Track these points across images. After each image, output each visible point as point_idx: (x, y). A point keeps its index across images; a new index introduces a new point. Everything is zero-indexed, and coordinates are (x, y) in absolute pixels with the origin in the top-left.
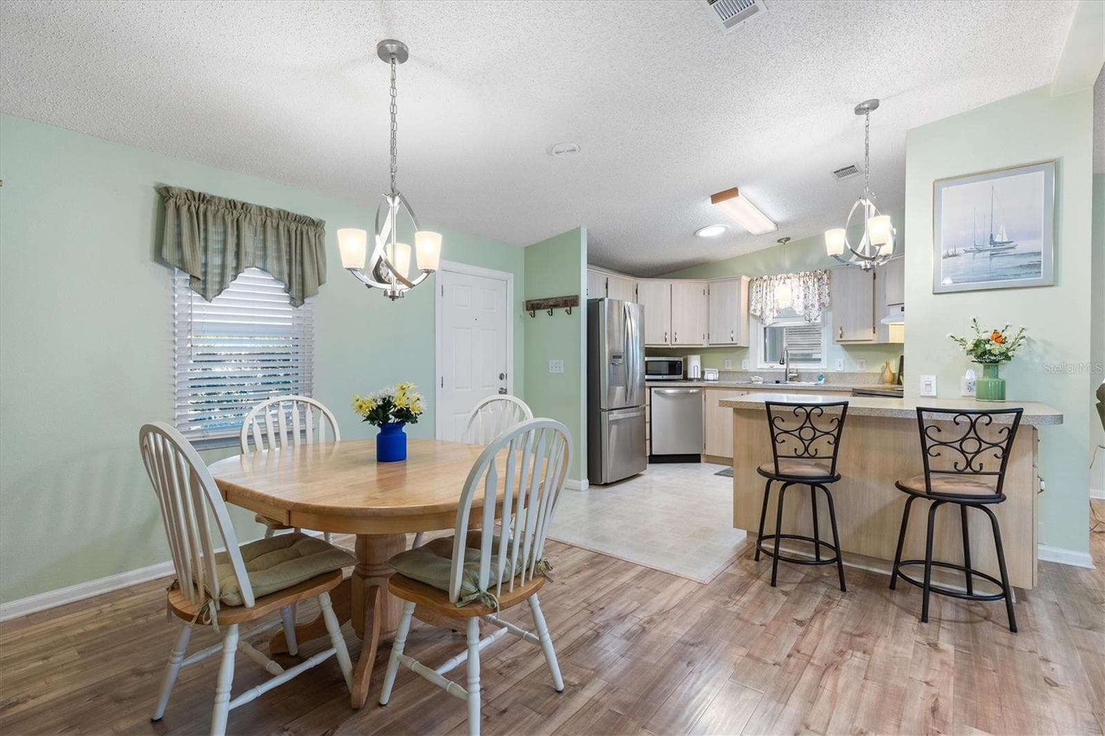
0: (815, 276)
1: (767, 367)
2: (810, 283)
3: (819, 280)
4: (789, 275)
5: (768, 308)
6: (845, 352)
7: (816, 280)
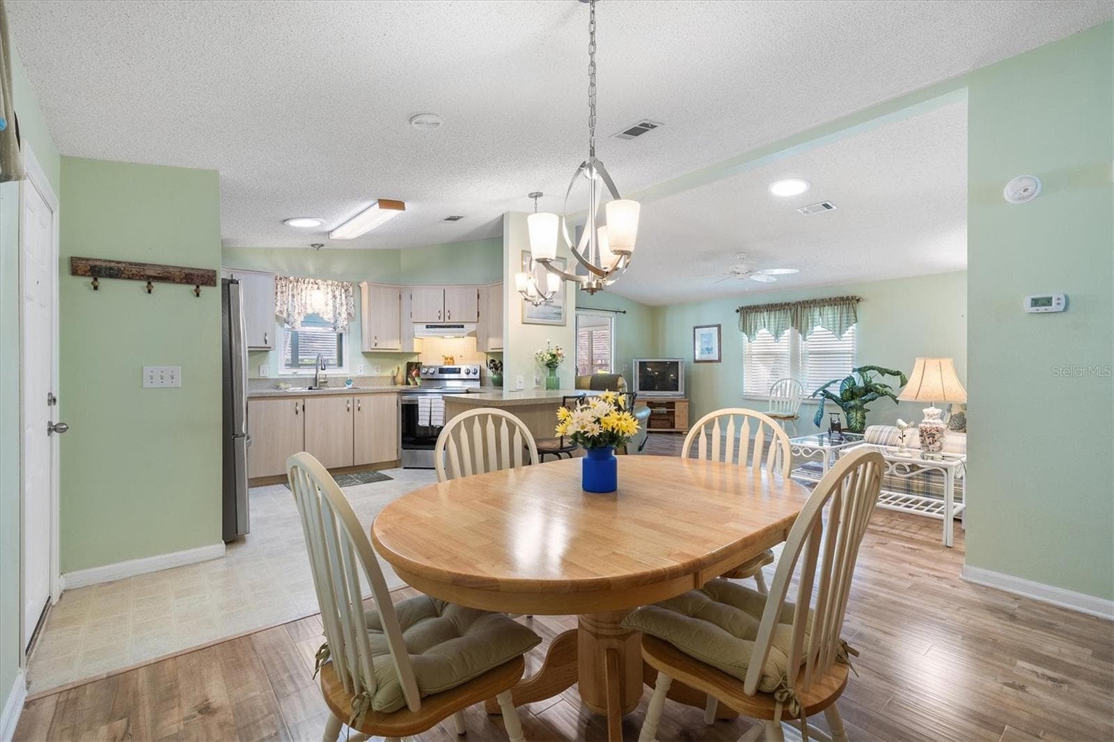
0: (343, 287)
1: (291, 373)
2: (337, 293)
3: (346, 291)
4: (317, 282)
5: (296, 311)
6: (366, 360)
7: (343, 291)
